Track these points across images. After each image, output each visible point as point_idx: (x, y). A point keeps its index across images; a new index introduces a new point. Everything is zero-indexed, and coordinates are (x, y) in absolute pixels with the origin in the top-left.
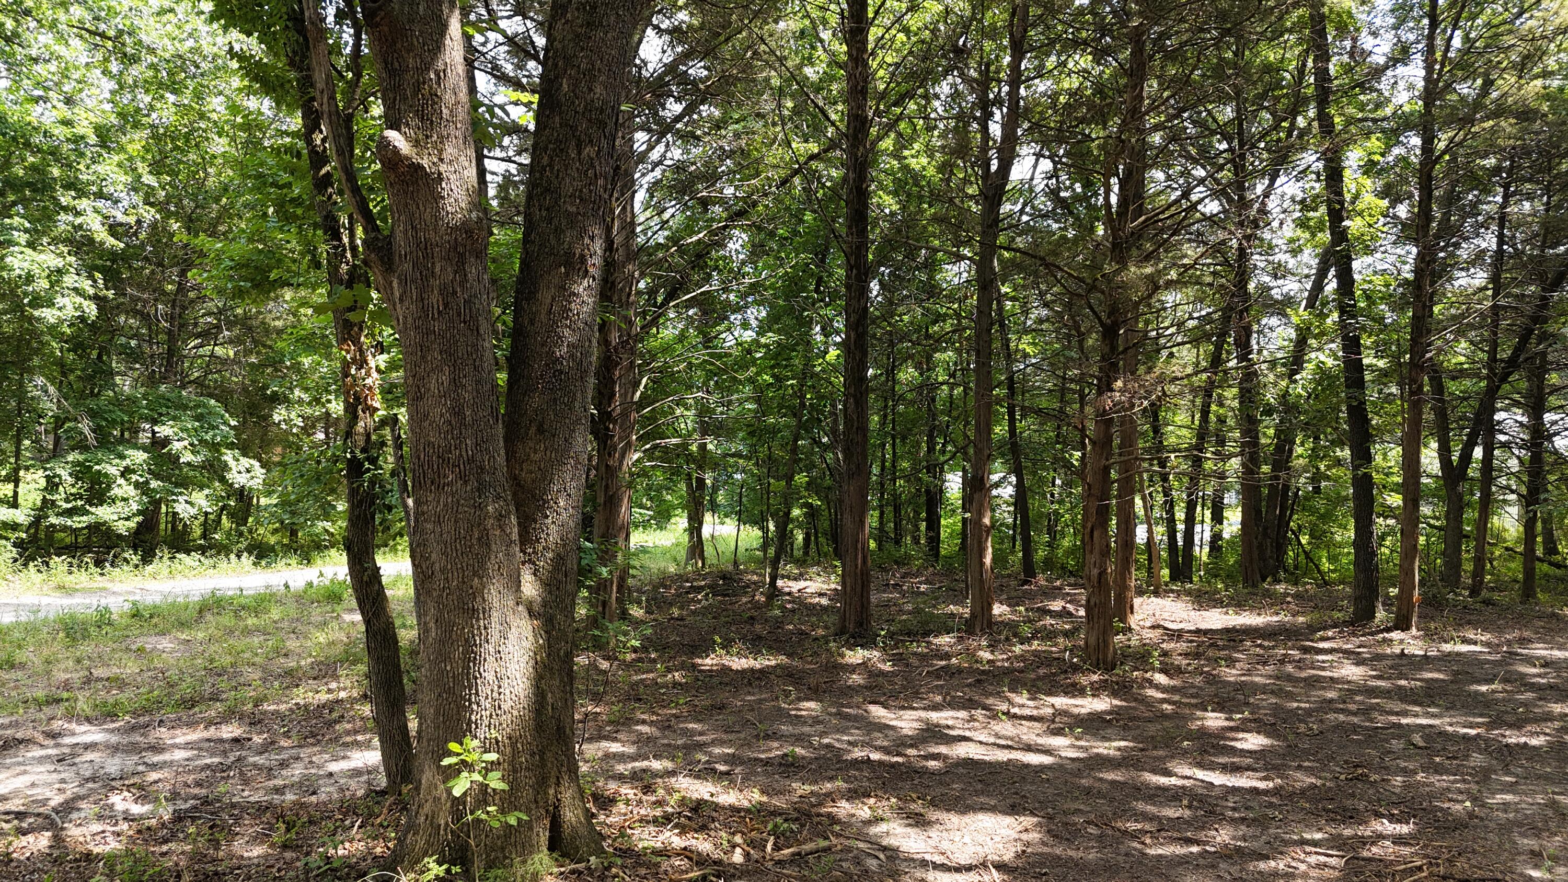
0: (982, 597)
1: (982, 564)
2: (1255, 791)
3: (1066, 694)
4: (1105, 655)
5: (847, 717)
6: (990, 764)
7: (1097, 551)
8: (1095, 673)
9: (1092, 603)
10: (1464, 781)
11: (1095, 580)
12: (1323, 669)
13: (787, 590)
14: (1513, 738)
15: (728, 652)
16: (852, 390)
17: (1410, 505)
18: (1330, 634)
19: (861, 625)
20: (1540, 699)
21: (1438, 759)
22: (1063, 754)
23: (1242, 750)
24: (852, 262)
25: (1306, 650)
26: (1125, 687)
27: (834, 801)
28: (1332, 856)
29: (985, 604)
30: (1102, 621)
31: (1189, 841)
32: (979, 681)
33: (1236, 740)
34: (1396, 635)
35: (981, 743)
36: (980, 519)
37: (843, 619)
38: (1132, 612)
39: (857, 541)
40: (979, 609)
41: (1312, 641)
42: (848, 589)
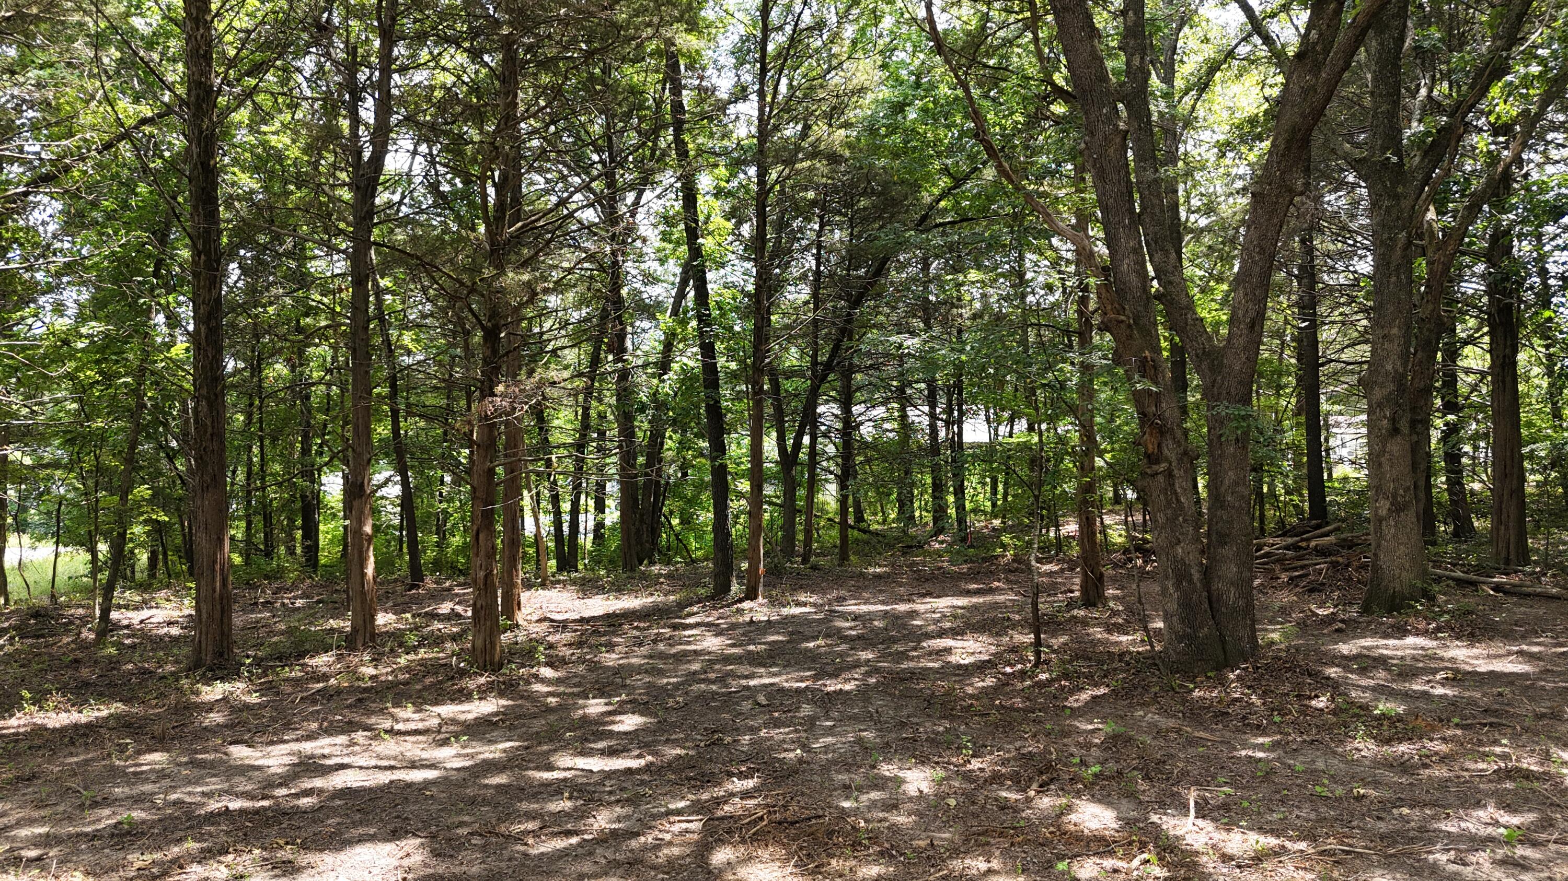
0: (363, 609)
1: (363, 575)
2: (629, 771)
3: (453, 700)
4: (492, 656)
5: (202, 764)
6: (370, 790)
7: (482, 553)
8: (481, 675)
9: (479, 606)
10: (796, 731)
11: (481, 583)
12: (689, 643)
13: (125, 622)
14: (832, 686)
15: (41, 708)
16: (204, 392)
17: (756, 489)
18: (695, 609)
19: (221, 655)
20: (852, 649)
21: (776, 714)
22: (448, 766)
23: (619, 733)
24: (200, 247)
25: (675, 627)
26: (512, 685)
27: (181, 867)
28: (692, 821)
29: (368, 616)
30: (488, 623)
31: (568, 833)
32: (360, 700)
33: (613, 723)
34: (746, 605)
35: (361, 768)
36: (361, 528)
37: (198, 650)
38: (519, 609)
39: (215, 562)
40: (361, 622)
41: (680, 618)
42: (204, 616)
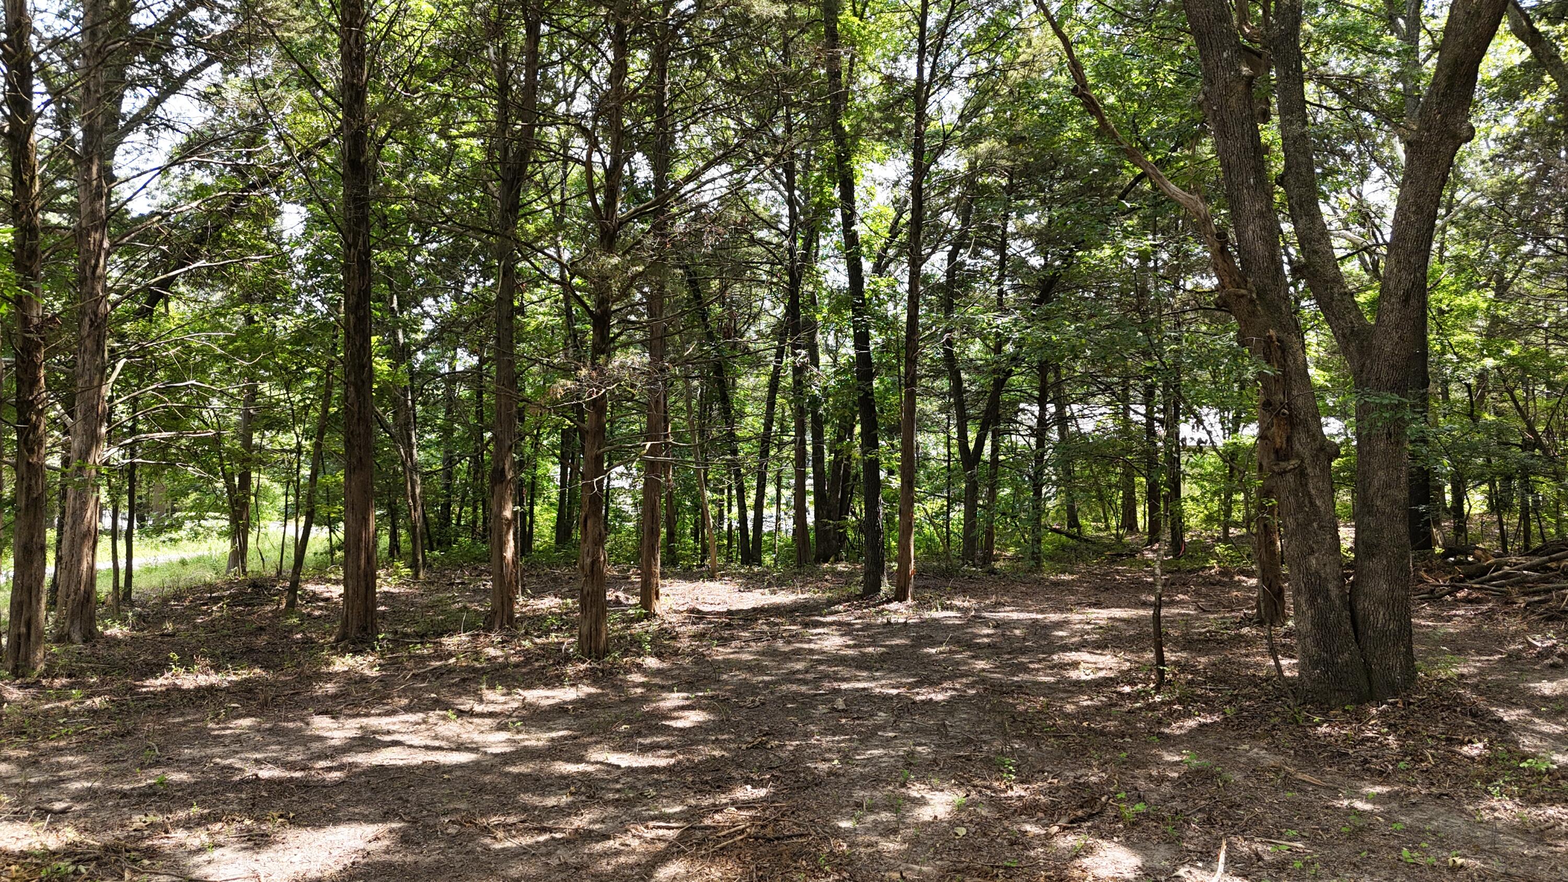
0: (502, 592)
1: (503, 558)
2: (652, 770)
3: (546, 685)
4: (597, 643)
6: (399, 769)
7: (590, 539)
8: (584, 662)
9: (585, 592)
10: (851, 740)
11: (587, 568)
12: (810, 641)
14: (924, 694)
15: (188, 671)
16: (352, 378)
17: (906, 485)
18: (841, 608)
19: (365, 629)
20: (973, 657)
21: (844, 721)
22: (489, 751)
23: (675, 729)
24: (350, 240)
25: (806, 625)
26: (611, 674)
27: (167, 832)
28: (673, 828)
29: (506, 599)
30: (594, 610)
31: (543, 830)
32: (464, 680)
33: (677, 718)
34: (894, 606)
35: (411, 746)
36: (501, 512)
37: (345, 624)
38: (657, 598)
39: (360, 540)
41: (821, 616)
42: (350, 592)
